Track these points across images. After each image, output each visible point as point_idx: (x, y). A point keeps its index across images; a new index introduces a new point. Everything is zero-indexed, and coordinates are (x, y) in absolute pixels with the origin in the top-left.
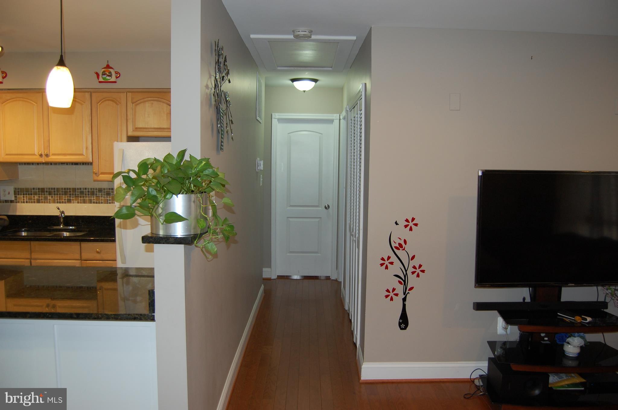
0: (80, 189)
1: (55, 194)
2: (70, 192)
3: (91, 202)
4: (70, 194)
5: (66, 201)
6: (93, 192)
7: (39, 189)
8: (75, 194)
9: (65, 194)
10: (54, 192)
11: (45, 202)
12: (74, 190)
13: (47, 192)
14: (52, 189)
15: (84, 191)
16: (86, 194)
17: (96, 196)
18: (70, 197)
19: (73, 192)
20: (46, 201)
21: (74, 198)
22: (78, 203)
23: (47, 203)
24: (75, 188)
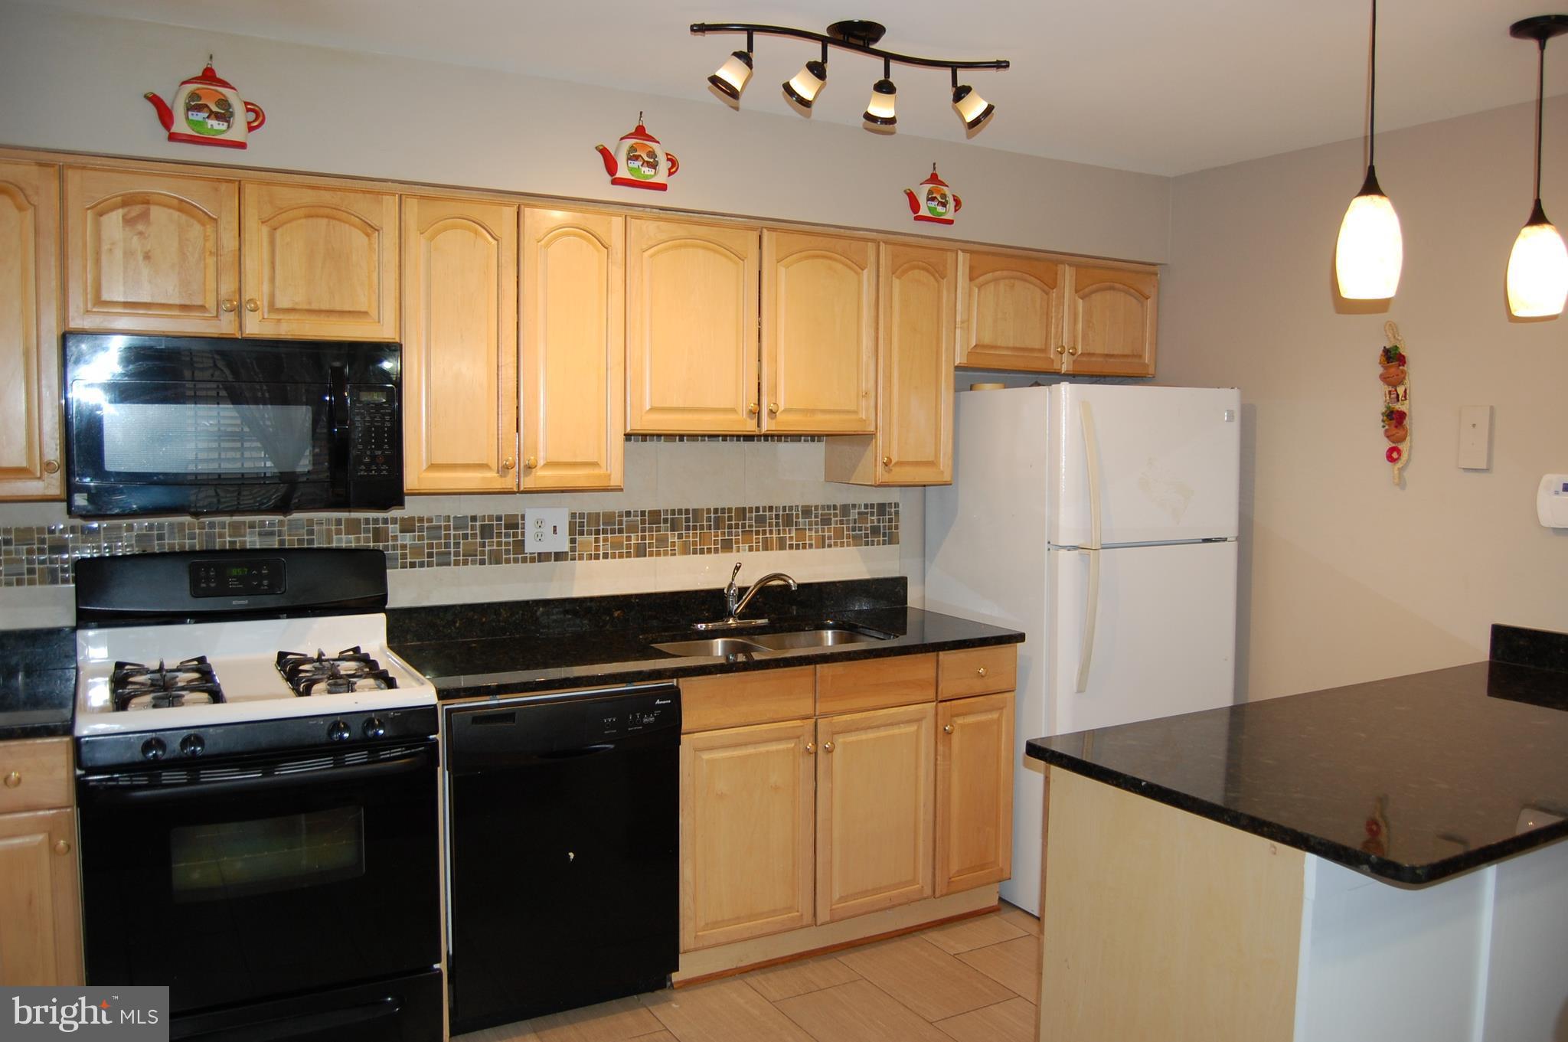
0: (757, 509)
1: (688, 528)
2: (730, 518)
3: (782, 547)
4: (730, 527)
5: (719, 546)
6: (789, 516)
7: (643, 513)
8: (744, 526)
9: (717, 527)
10: (687, 520)
11: (658, 554)
12: (742, 512)
13: (666, 521)
14: (680, 511)
15: (766, 515)
16: (770, 525)
17: (796, 529)
18: (730, 534)
19: (738, 519)
20: (662, 547)
21: (740, 537)
22: (751, 549)
23: (664, 555)
24: (744, 509)
